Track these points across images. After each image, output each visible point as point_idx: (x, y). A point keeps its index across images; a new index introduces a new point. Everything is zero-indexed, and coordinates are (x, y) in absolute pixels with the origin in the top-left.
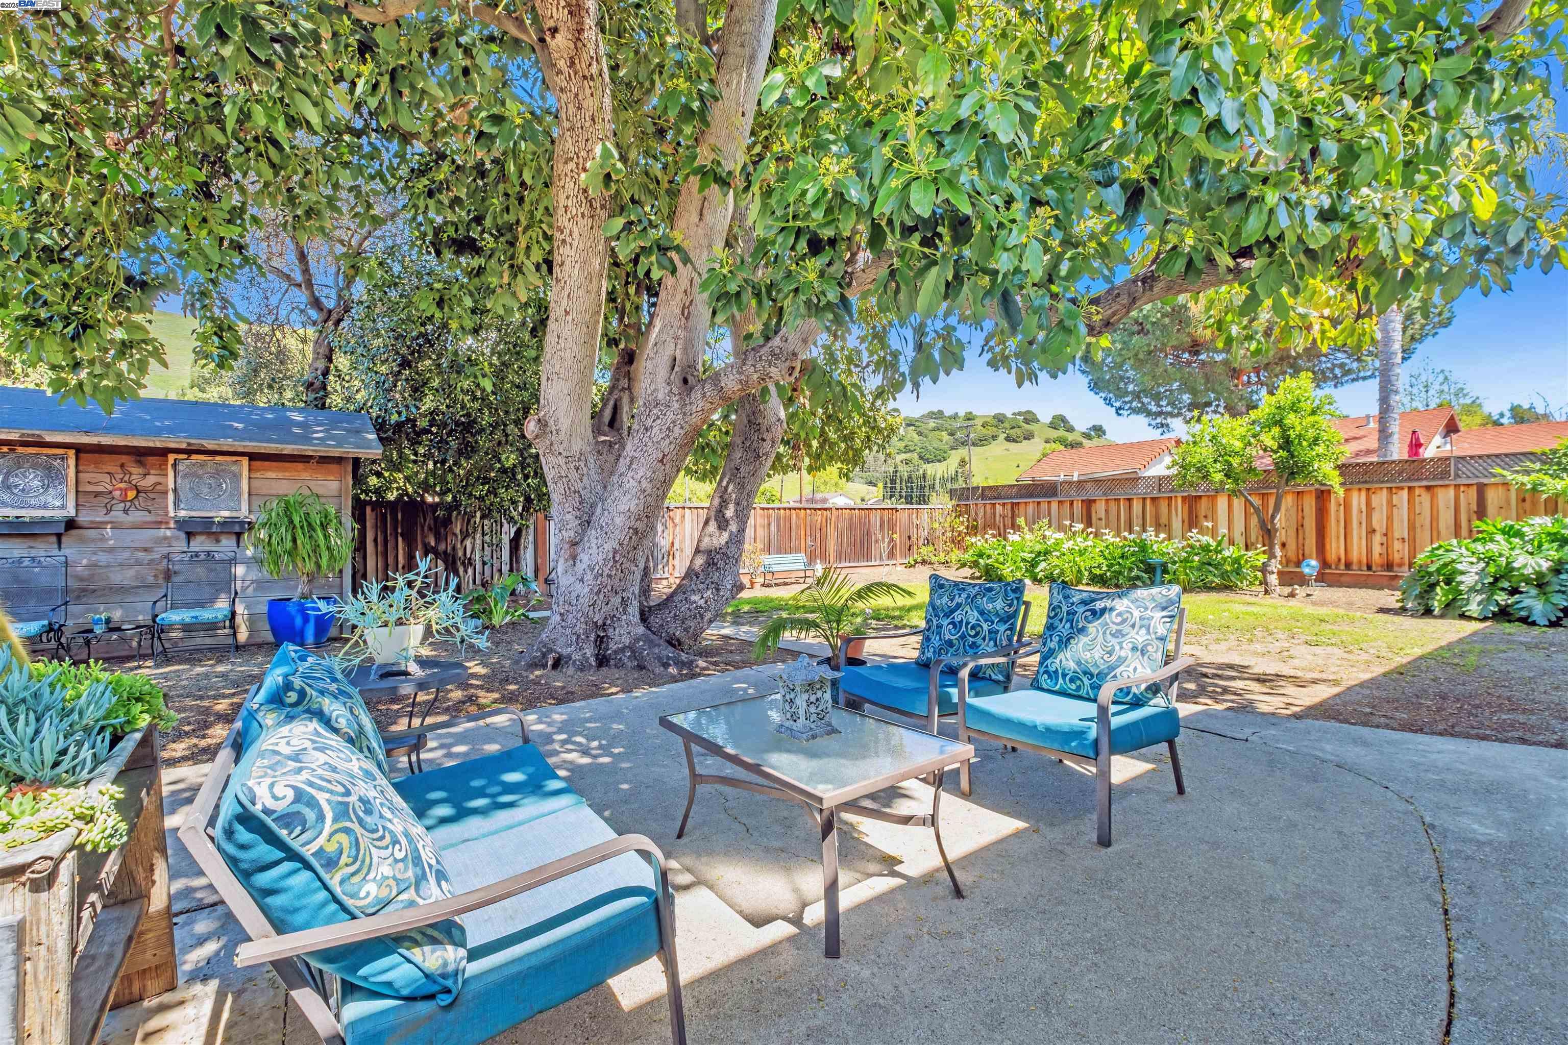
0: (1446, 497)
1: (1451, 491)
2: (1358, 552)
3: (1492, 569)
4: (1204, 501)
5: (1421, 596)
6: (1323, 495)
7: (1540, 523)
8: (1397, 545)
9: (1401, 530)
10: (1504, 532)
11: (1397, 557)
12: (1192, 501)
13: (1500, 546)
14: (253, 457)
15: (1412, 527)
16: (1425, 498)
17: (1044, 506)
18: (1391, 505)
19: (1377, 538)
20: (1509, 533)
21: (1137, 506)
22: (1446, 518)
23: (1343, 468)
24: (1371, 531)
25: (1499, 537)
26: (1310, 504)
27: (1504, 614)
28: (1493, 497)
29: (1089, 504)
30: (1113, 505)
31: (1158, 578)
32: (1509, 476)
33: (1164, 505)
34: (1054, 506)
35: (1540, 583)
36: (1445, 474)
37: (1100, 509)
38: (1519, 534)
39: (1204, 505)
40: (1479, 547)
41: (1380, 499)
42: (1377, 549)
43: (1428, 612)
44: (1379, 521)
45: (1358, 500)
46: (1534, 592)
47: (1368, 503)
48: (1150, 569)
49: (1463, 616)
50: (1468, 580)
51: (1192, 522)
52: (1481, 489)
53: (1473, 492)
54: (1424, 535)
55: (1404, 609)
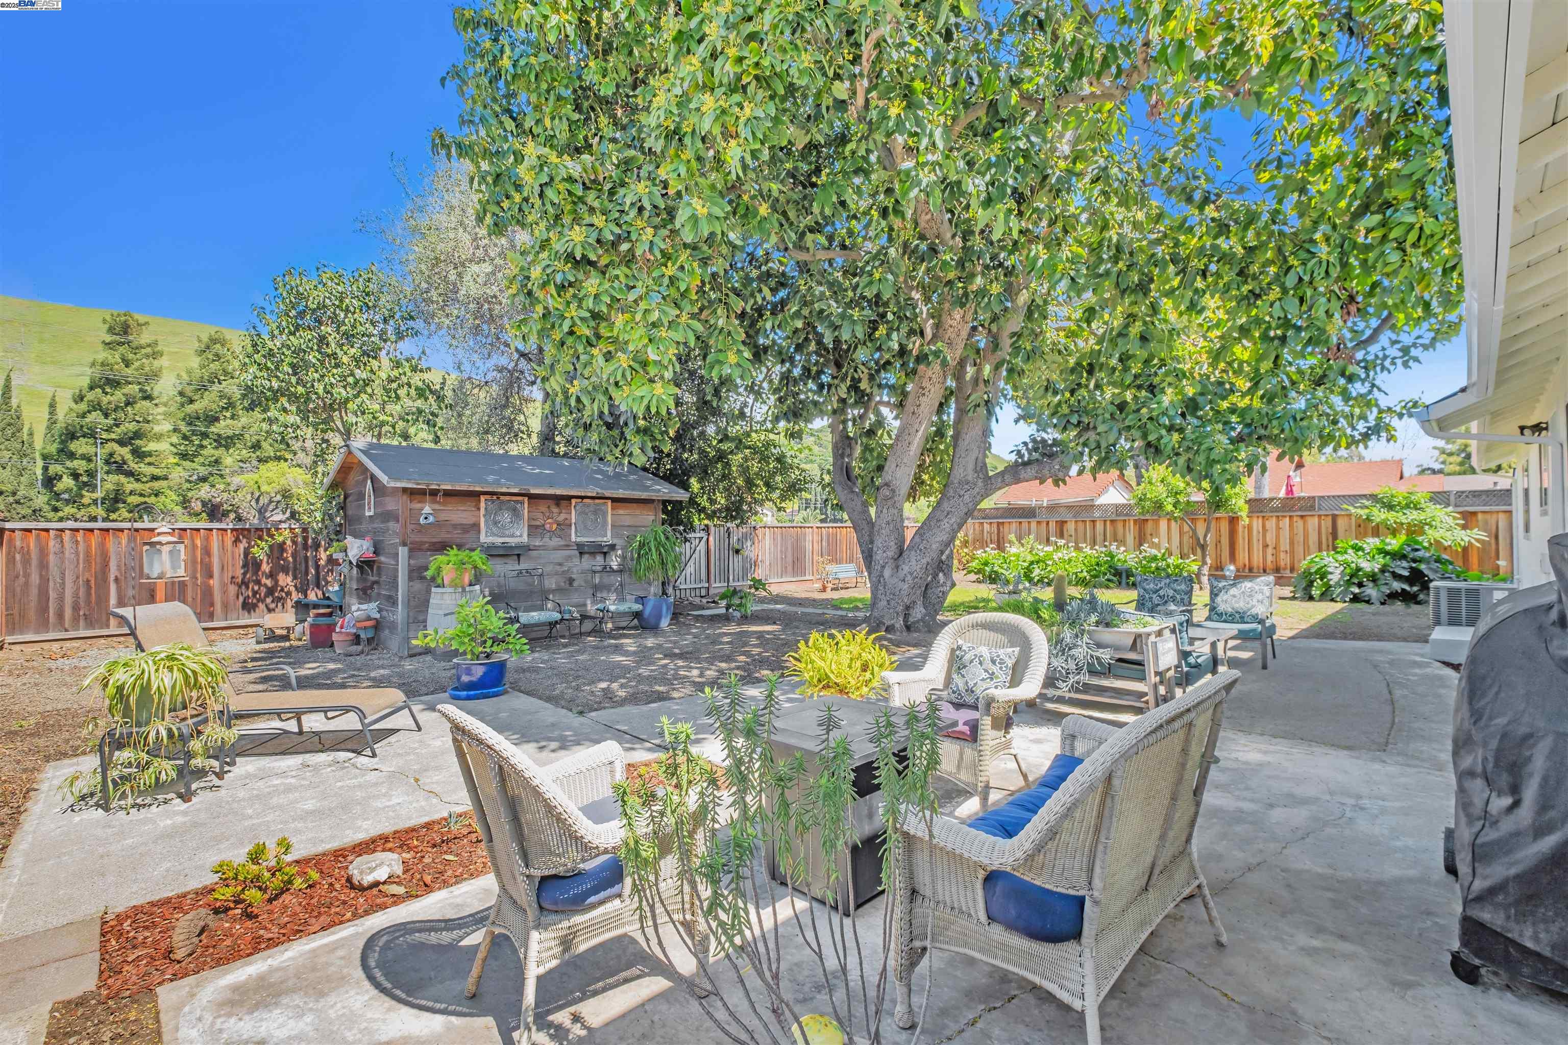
0: (1313, 522)
1: (1316, 519)
2: (1257, 560)
3: (1348, 571)
4: (1150, 524)
5: (1305, 589)
6: (1233, 521)
7: (1371, 543)
8: (1282, 555)
9: (1285, 545)
10: (1353, 547)
11: (1282, 564)
12: (1141, 523)
13: (1351, 556)
14: (615, 500)
15: (1292, 543)
16: (1299, 524)
17: (1025, 526)
18: (1278, 528)
19: (1270, 551)
20: (1357, 549)
21: (1099, 526)
22: (1313, 538)
23: (1249, 502)
24: (1266, 546)
25: (1350, 551)
26: (1225, 526)
27: (1356, 599)
28: (1341, 523)
29: (1062, 524)
30: (1081, 525)
31: (1124, 581)
32: (1353, 510)
33: (1120, 526)
34: (1034, 525)
35: (1374, 578)
36: (1312, 508)
37: (1070, 527)
38: (1361, 549)
39: (1149, 527)
40: (1340, 558)
41: (1271, 524)
42: (1270, 558)
43: (1311, 598)
44: (1270, 538)
45: (1257, 524)
46: (1371, 585)
47: (1264, 526)
48: (1118, 573)
49: (1332, 600)
50: (1334, 578)
51: (1141, 539)
52: (1334, 518)
53: (1330, 519)
54: (1300, 549)
55: (1294, 598)
